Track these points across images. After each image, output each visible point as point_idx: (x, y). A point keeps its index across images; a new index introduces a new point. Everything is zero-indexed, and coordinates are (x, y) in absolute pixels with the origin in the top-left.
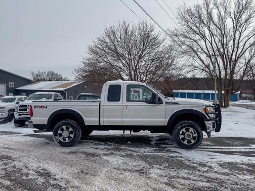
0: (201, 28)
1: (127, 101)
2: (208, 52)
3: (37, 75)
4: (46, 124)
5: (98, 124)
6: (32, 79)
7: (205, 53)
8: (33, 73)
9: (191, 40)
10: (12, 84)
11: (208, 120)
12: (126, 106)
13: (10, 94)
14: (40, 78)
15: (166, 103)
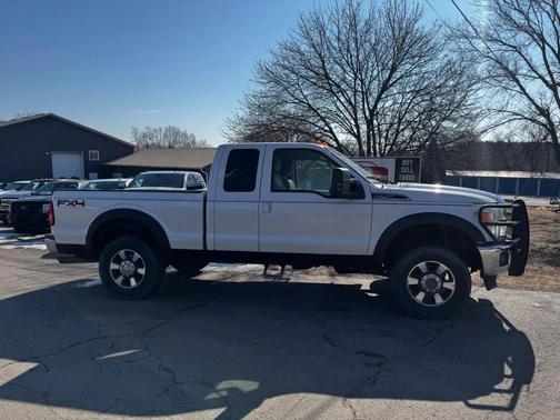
0: (532, 16)
1: (272, 190)
2: (551, 74)
3: (145, 136)
4: (83, 243)
5: (201, 248)
6: (135, 144)
7: (541, 77)
8: (135, 132)
9: (504, 47)
10: (95, 155)
11: (488, 245)
12: (270, 203)
13: (91, 175)
14: (150, 142)
15: (374, 195)
